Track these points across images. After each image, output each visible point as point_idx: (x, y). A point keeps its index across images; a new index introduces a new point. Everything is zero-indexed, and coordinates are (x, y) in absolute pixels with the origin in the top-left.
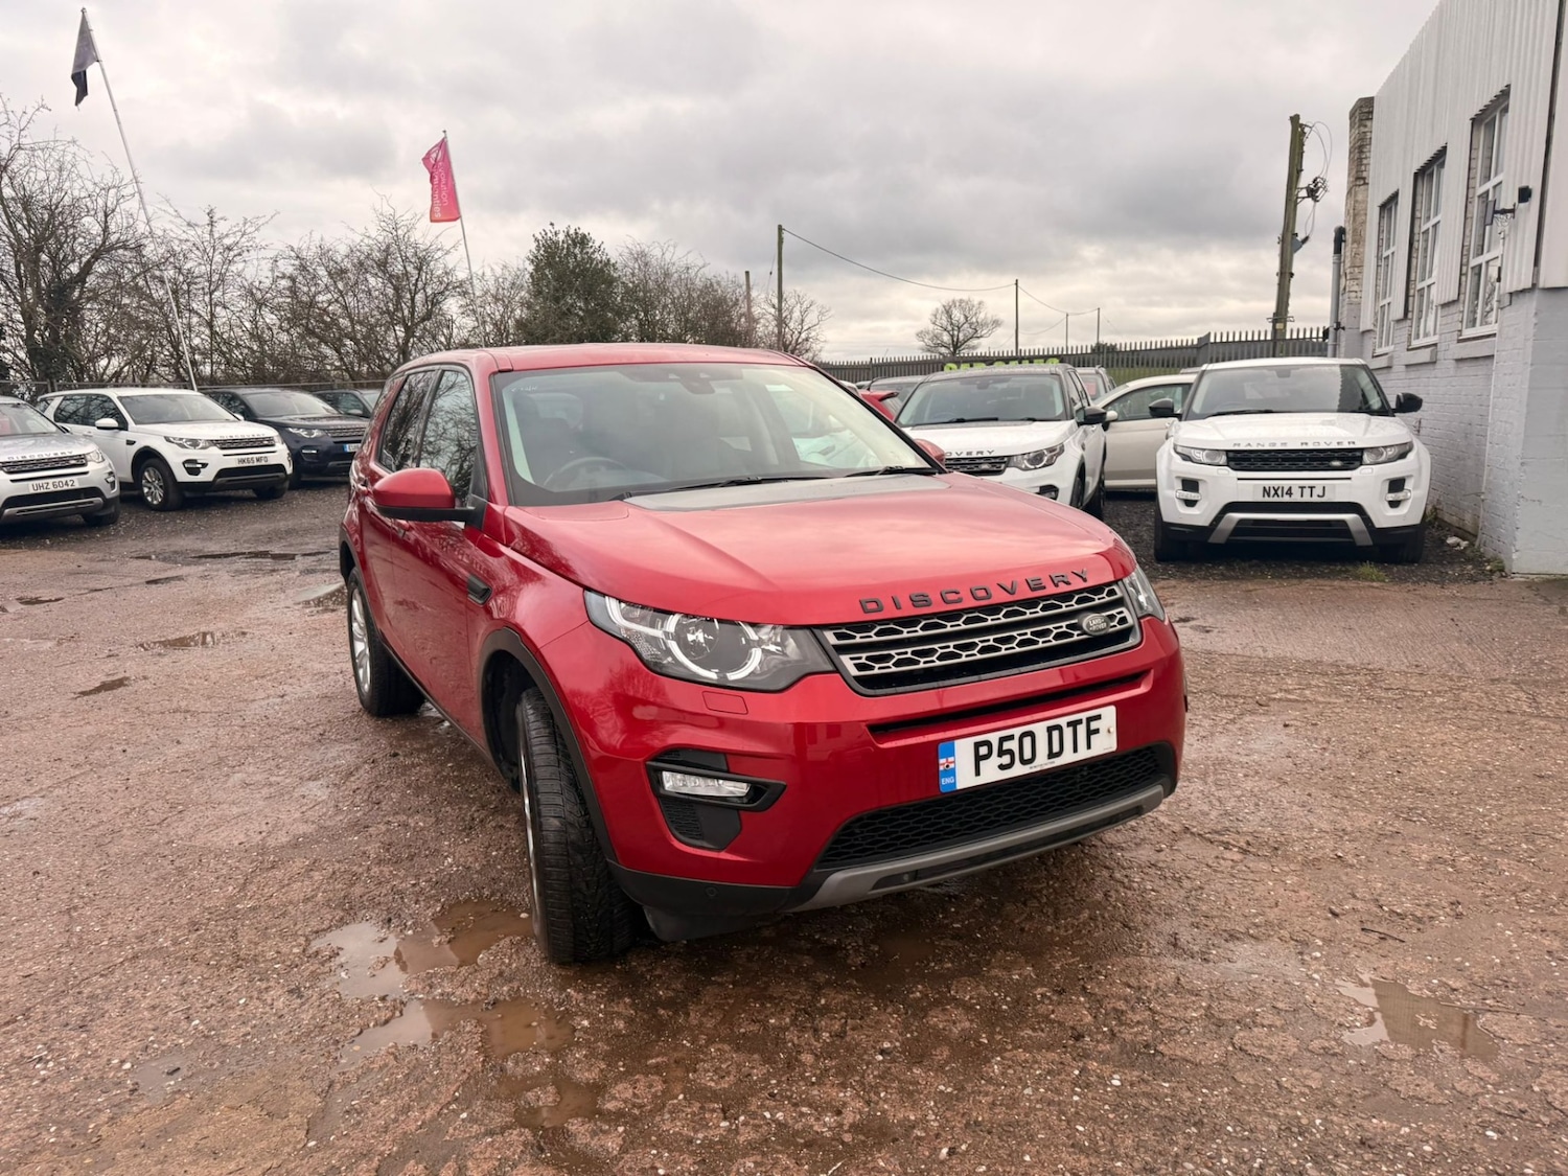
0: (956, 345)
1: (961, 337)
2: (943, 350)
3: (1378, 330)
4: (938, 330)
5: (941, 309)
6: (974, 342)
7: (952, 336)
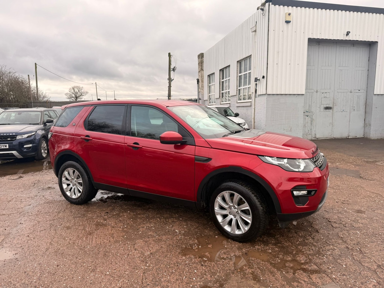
0: (77, 98)
1: (78, 96)
2: (73, 99)
3: (209, 100)
4: (71, 93)
5: (71, 88)
6: (82, 97)
7: (75, 95)
